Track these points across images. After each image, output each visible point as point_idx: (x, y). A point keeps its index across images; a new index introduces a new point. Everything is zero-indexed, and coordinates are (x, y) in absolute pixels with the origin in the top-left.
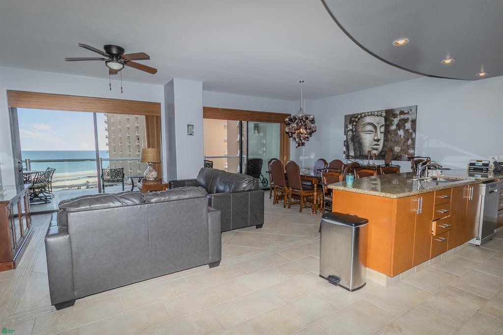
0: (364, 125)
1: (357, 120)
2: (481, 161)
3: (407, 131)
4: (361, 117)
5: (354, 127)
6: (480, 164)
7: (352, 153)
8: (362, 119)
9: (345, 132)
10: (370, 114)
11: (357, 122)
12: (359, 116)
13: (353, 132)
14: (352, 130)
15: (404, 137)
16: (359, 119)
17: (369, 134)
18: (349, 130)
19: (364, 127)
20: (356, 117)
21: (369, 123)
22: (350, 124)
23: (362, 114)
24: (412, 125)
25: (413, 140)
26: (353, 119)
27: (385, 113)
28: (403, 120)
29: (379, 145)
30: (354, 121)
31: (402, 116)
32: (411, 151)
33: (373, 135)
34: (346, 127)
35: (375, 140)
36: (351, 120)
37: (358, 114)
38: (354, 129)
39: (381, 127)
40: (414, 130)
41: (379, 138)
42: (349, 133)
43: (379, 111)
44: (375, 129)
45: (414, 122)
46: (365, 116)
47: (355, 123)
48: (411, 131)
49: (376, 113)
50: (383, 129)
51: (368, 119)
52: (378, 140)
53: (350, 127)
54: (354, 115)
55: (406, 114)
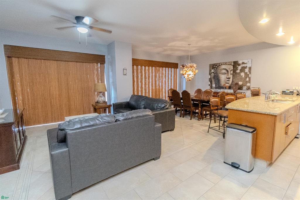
0: (221, 70)
1: (217, 67)
2: (289, 90)
3: (246, 74)
4: (219, 65)
5: (215, 71)
6: (289, 91)
7: (214, 86)
8: (220, 67)
9: (210, 74)
10: (224, 63)
11: (216, 68)
12: (218, 65)
13: (214, 74)
14: (214, 73)
15: (244, 77)
16: (218, 66)
17: (224, 74)
18: (212, 73)
19: (221, 71)
20: (216, 65)
21: (224, 69)
22: (213, 69)
23: (220, 63)
24: (249, 70)
25: (250, 78)
26: (214, 66)
27: (234, 63)
28: (244, 67)
29: (229, 81)
30: (215, 68)
31: (243, 65)
32: (248, 84)
33: (226, 75)
34: (210, 71)
35: (227, 78)
36: (213, 67)
37: (217, 64)
38: (215, 72)
39: (231, 71)
40: (250, 73)
41: (230, 77)
42: (212, 74)
43: (230, 62)
44: (227, 72)
45: (250, 68)
46: (222, 65)
47: (215, 69)
48: (248, 73)
49: (228, 63)
50: (232, 72)
51: (223, 67)
52: (229, 78)
53: (213, 71)
54: (215, 64)
55: (245, 64)
